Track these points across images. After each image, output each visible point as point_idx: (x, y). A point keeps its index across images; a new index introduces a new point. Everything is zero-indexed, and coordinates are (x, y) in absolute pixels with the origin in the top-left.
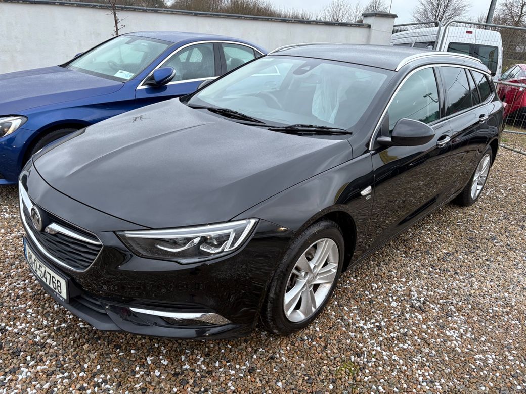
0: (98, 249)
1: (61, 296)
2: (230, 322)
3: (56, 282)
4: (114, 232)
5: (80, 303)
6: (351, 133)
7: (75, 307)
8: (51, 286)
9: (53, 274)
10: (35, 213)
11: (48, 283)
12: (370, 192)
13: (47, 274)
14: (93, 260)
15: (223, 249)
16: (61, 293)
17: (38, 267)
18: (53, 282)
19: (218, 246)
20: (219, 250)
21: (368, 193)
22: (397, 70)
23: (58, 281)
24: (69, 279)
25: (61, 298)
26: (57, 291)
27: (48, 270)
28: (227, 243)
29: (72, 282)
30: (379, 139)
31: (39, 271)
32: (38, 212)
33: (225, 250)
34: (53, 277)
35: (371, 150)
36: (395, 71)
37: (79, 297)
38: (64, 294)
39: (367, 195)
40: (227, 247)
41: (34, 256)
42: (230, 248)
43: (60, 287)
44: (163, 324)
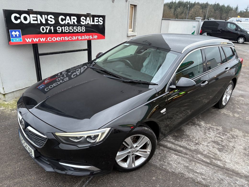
0: (46, 139)
1: (32, 156)
2: (100, 170)
3: (30, 150)
4: (52, 133)
5: (40, 159)
6: (157, 85)
7: (38, 161)
8: (29, 151)
9: (29, 147)
10: (22, 122)
11: (27, 150)
12: (165, 111)
13: (27, 146)
14: (44, 143)
15: (96, 141)
16: (32, 155)
17: (24, 142)
18: (29, 150)
19: (94, 140)
20: (95, 141)
21: (164, 111)
22: (182, 53)
23: (31, 150)
24: (35, 149)
25: (32, 157)
26: (31, 153)
27: (27, 145)
28: (98, 138)
29: (36, 151)
30: (170, 87)
31: (24, 144)
32: (23, 121)
33: (97, 141)
34: (29, 148)
35: (166, 92)
36: (181, 53)
37: (40, 156)
38: (33, 155)
39: (164, 112)
40: (98, 140)
41: (22, 138)
42: (99, 140)
43: (32, 152)
44: (73, 170)
